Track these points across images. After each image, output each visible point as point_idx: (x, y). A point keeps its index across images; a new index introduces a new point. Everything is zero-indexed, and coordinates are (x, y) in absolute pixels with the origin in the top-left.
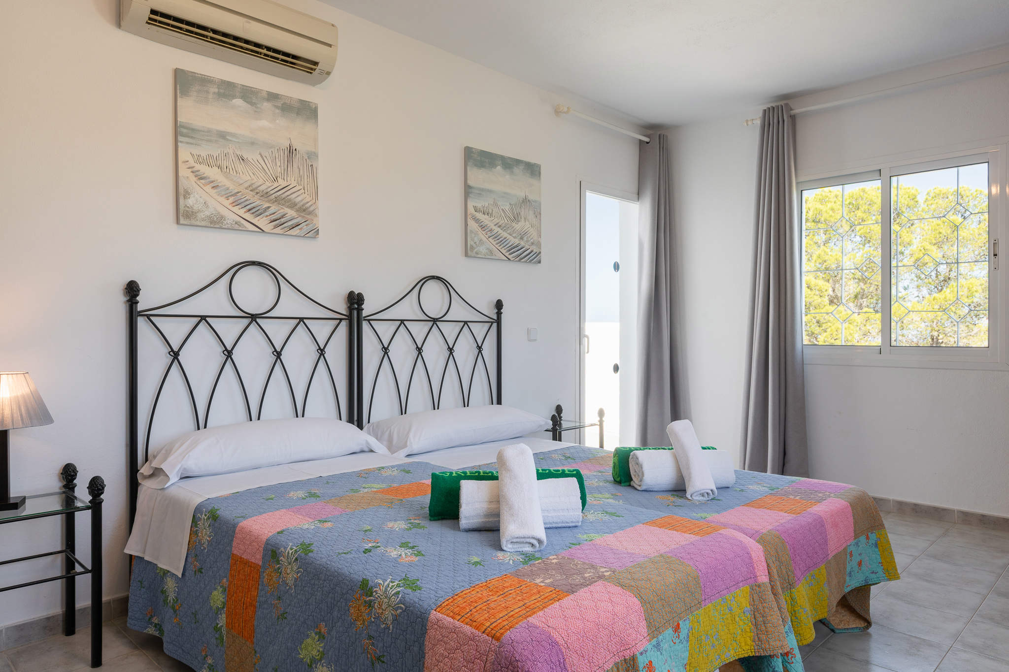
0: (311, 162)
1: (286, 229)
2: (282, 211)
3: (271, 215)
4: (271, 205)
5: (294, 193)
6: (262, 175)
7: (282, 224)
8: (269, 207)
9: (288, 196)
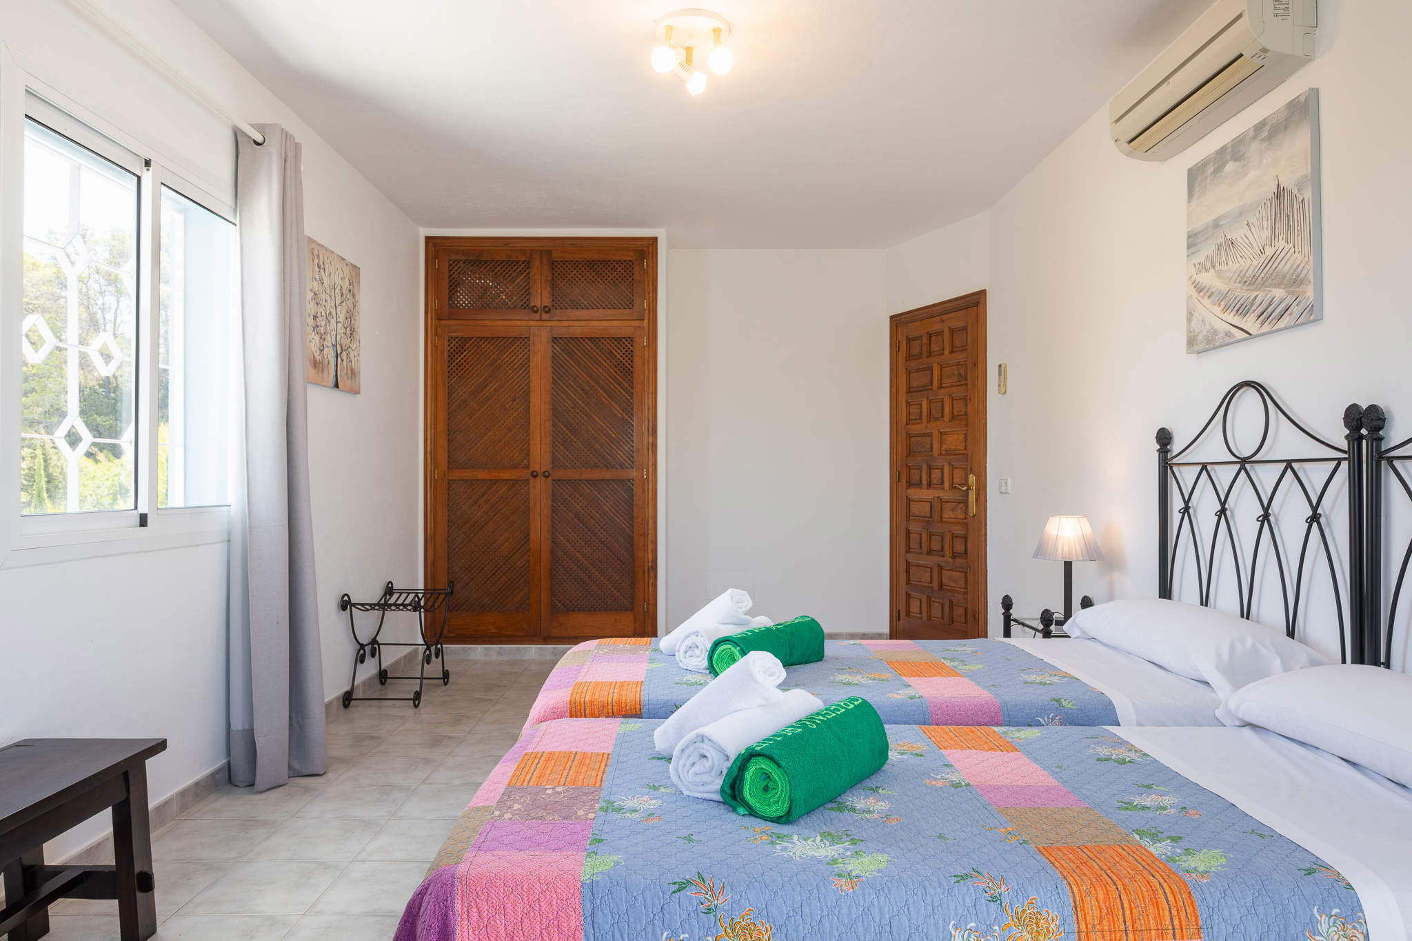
0: (1302, 195)
1: (1274, 322)
2: (1269, 295)
3: (1258, 307)
4: (1258, 293)
5: (1283, 258)
6: (1248, 253)
7: (1270, 315)
8: (1256, 297)
9: (1276, 268)
